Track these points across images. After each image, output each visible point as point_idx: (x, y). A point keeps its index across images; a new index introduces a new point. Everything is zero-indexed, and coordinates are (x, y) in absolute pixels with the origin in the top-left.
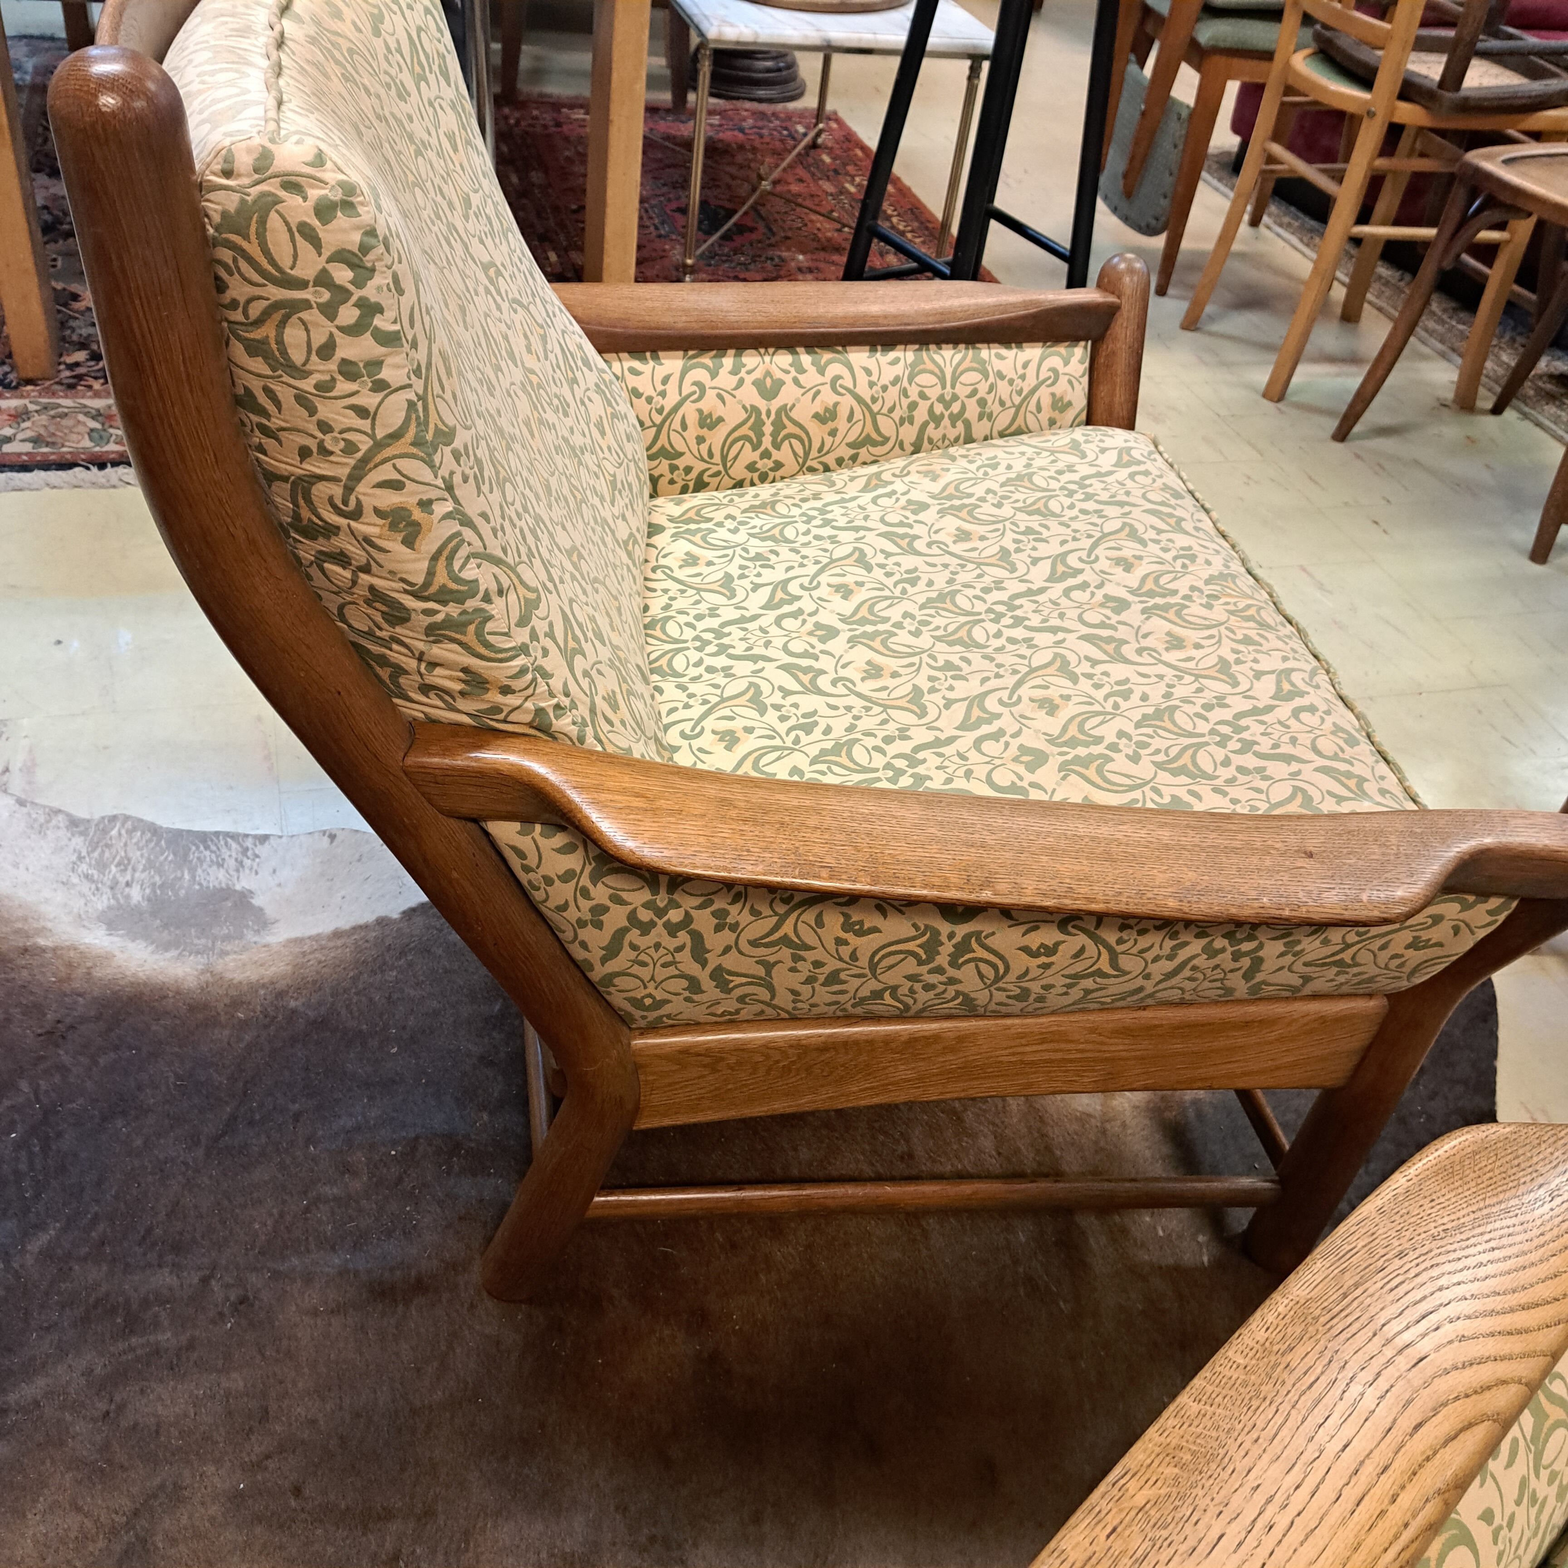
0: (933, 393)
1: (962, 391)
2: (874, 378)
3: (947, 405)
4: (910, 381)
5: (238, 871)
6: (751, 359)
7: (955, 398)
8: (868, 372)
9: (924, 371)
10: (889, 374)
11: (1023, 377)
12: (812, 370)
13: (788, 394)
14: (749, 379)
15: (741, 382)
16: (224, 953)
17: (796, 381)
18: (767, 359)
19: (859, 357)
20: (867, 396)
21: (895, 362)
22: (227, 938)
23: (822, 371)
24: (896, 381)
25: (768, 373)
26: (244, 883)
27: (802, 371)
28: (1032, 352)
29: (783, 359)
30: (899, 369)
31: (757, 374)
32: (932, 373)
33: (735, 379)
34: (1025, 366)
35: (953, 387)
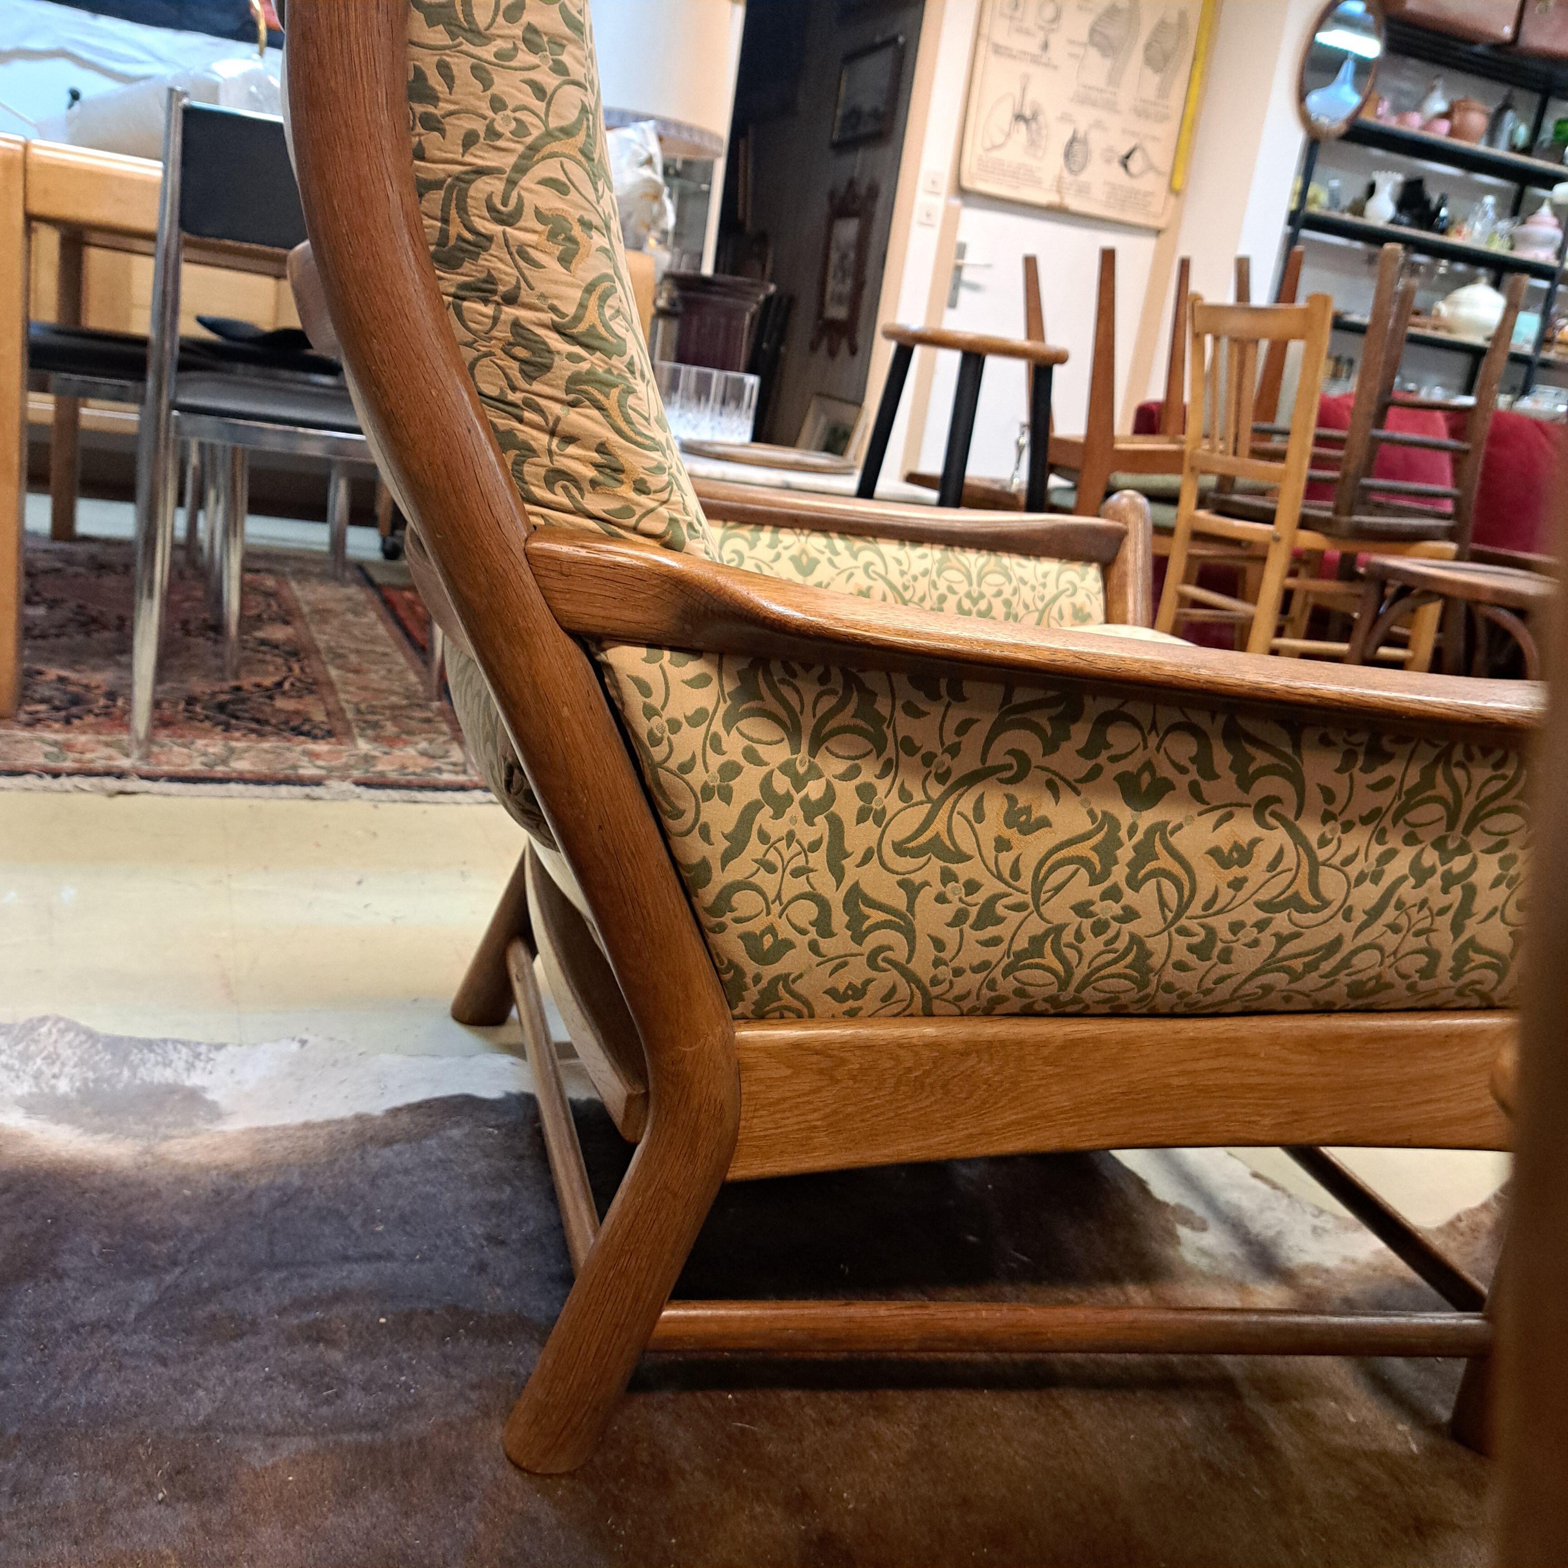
0: (963, 589)
1: (989, 591)
2: (905, 567)
3: (975, 602)
4: (939, 574)
5: (188, 1070)
6: (787, 537)
7: (982, 596)
8: (899, 562)
9: (951, 568)
10: (918, 567)
11: (1044, 585)
12: (846, 554)
13: (822, 573)
14: (786, 555)
15: (778, 557)
16: (167, 1138)
17: (831, 562)
18: (803, 539)
19: (890, 548)
20: (898, 582)
21: (924, 556)
22: (175, 1125)
23: (855, 556)
24: (925, 573)
25: (804, 551)
26: (194, 1080)
27: (836, 553)
28: (1050, 566)
29: (817, 542)
30: (927, 563)
31: (794, 551)
32: (958, 570)
33: (772, 553)
34: (1045, 575)
35: (979, 585)
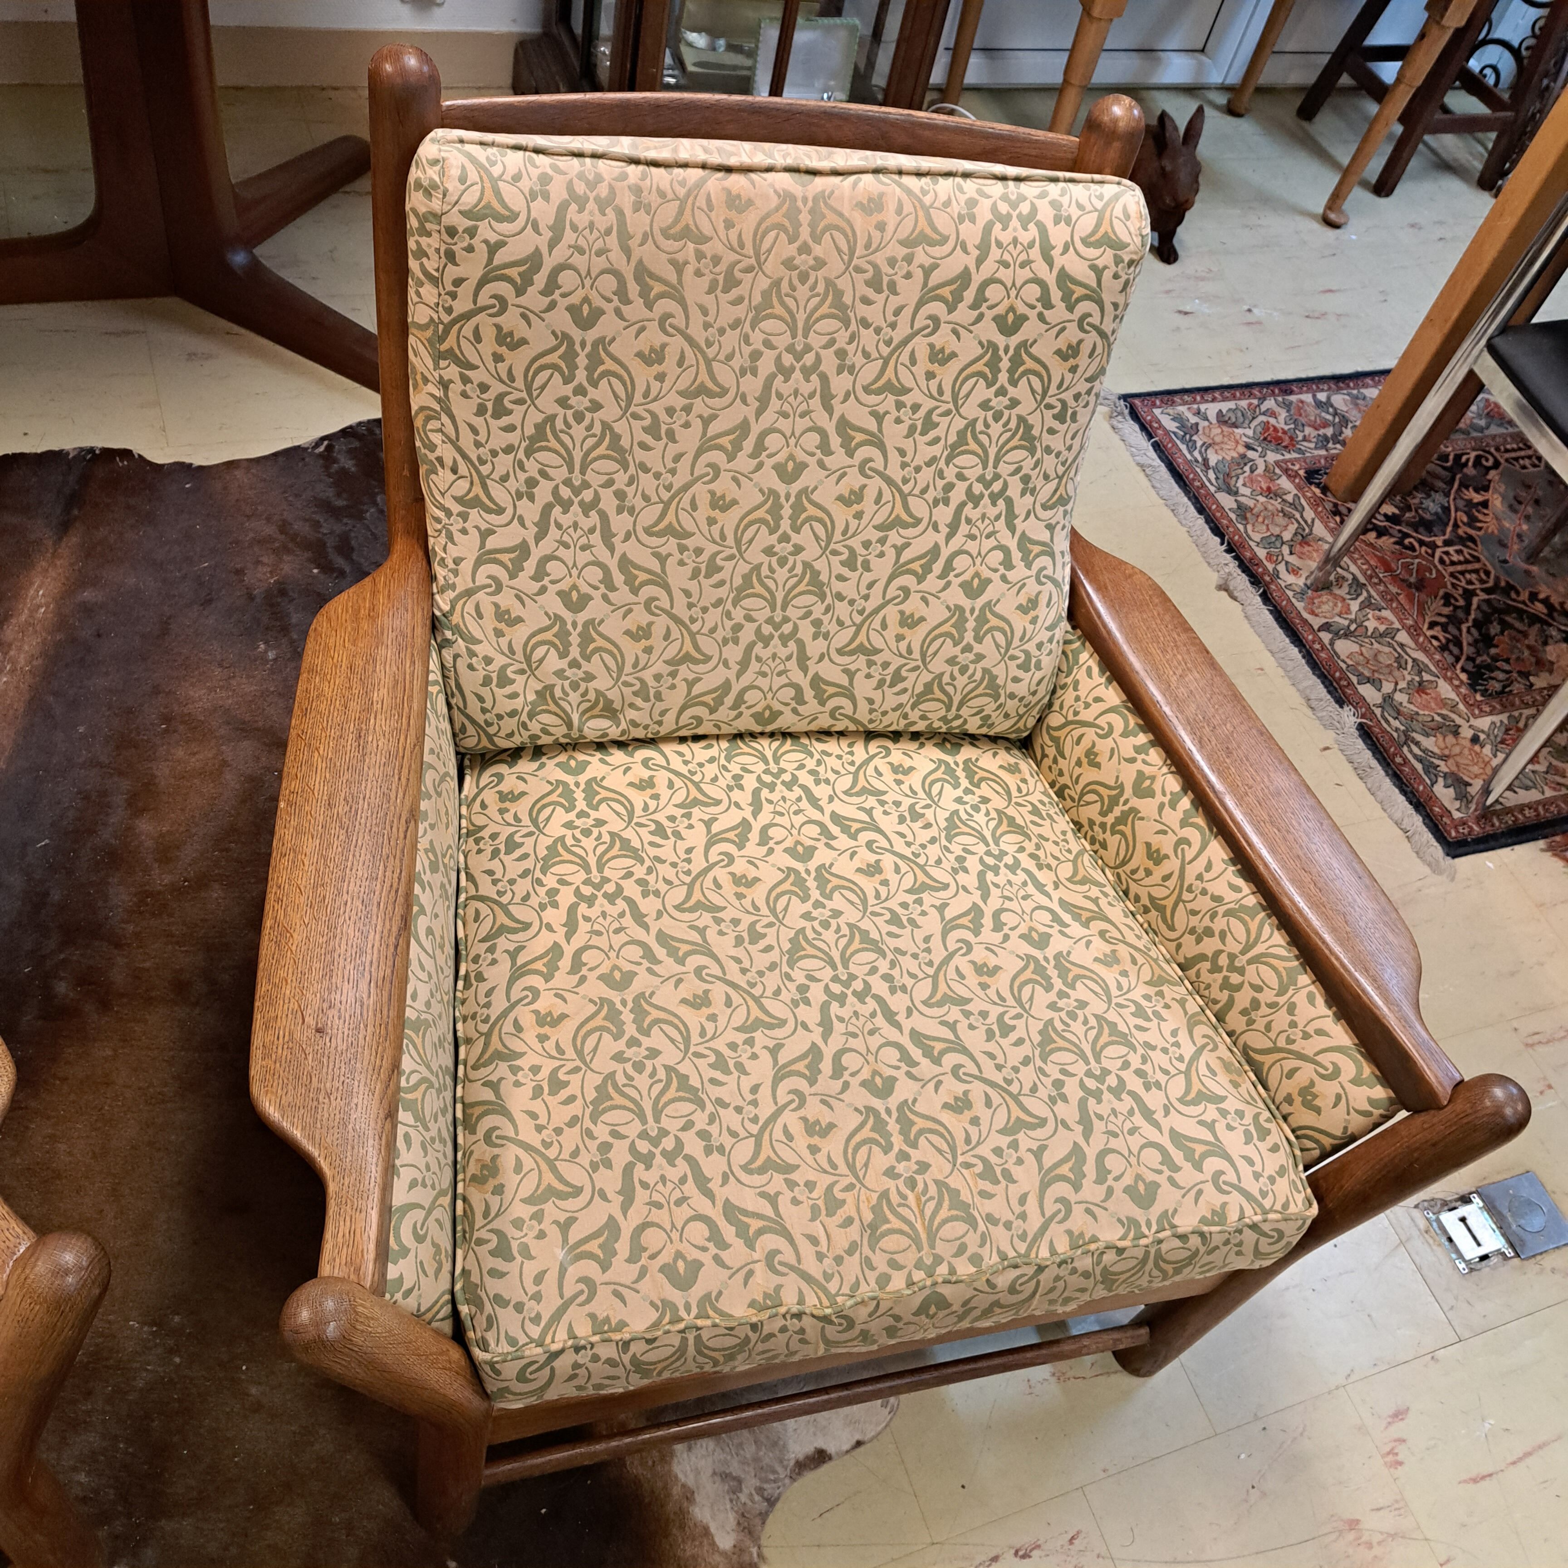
2: (1207, 876)
4: (1227, 914)
8: (1209, 867)
9: (1245, 923)
10: (1219, 888)
11: (1306, 1036)
12: (1179, 814)
14: (1139, 765)
17: (1161, 806)
18: (1165, 769)
21: (1236, 889)
23: (1184, 823)
24: (1217, 899)
25: (1153, 778)
27: (1173, 805)
30: (1230, 896)
31: (1147, 770)
32: (1248, 932)
33: (1132, 754)
34: (1320, 1032)
35: (1249, 962)
